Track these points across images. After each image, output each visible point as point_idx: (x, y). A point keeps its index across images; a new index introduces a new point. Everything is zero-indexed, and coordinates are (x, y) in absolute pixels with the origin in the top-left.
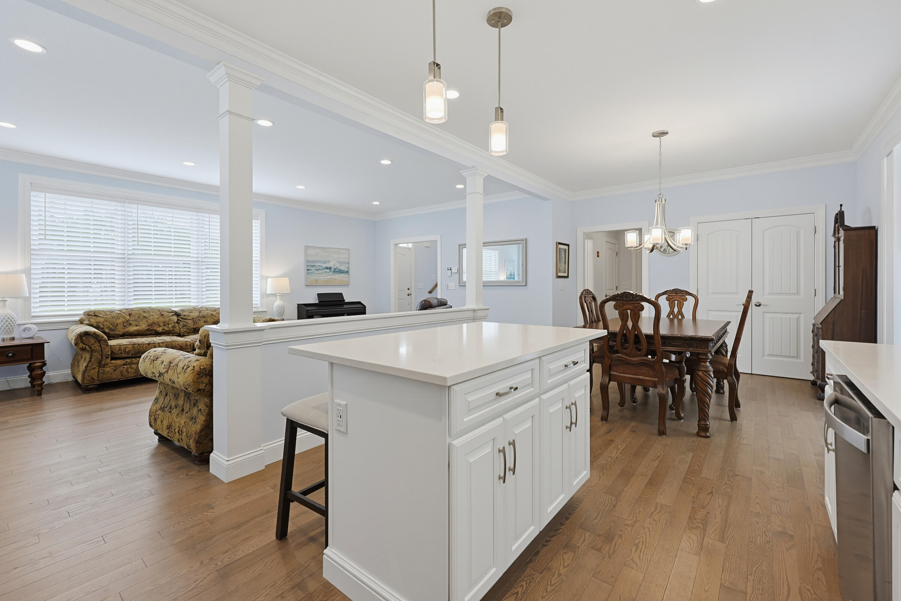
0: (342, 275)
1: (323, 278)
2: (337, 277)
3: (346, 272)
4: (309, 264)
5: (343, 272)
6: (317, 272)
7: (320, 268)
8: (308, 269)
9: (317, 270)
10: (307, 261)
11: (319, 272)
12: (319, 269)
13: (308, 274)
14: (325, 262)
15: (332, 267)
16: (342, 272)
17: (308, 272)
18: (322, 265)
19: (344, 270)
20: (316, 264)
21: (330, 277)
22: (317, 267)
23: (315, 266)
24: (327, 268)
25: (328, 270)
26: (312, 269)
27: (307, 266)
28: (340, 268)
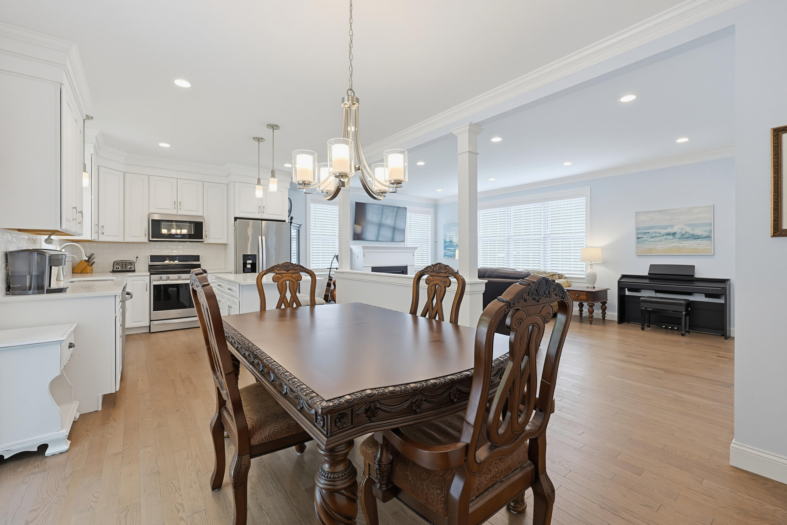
0: (698, 241)
1: (661, 246)
2: (686, 245)
3: (704, 238)
4: (639, 231)
5: (698, 238)
6: (652, 240)
7: (657, 234)
8: (638, 237)
9: (651, 237)
10: (637, 229)
11: (656, 240)
12: (655, 236)
13: (638, 242)
14: (665, 227)
15: (678, 232)
16: (696, 237)
17: (639, 240)
18: (660, 231)
19: (701, 235)
20: (651, 231)
21: (674, 245)
22: (652, 234)
23: (649, 232)
24: (668, 234)
25: (671, 237)
26: (645, 236)
27: (637, 234)
28: (691, 232)
